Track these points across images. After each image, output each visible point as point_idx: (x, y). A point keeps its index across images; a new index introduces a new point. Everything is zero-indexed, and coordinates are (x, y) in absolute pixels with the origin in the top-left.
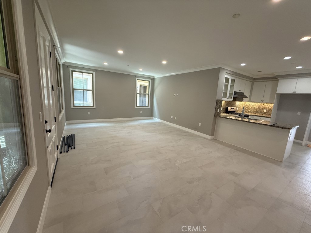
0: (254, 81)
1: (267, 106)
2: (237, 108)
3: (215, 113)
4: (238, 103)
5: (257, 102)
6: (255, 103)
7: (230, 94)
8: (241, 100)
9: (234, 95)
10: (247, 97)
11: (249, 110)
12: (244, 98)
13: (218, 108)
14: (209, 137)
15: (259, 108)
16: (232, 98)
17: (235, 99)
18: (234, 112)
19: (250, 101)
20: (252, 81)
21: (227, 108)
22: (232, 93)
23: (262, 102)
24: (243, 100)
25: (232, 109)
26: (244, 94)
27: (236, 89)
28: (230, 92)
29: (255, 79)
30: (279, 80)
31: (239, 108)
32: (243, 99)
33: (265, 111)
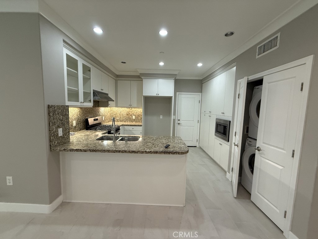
0: (118, 79)
1: (136, 112)
2: (102, 117)
3: (50, 141)
4: (102, 110)
5: (124, 107)
6: (123, 109)
7: (86, 94)
8: (106, 105)
9: (94, 96)
10: (114, 101)
11: (118, 118)
12: (110, 102)
13: (59, 127)
14: (44, 209)
15: (128, 114)
16: (90, 101)
17: (97, 104)
18: (100, 124)
19: (117, 106)
20: (114, 78)
21: (87, 121)
22: (90, 93)
23: (130, 106)
24: (109, 105)
25: (95, 120)
26: (109, 95)
27: (95, 86)
28: (84, 89)
29: (118, 76)
30: (144, 80)
31: (105, 116)
32: (108, 103)
33: (134, 117)
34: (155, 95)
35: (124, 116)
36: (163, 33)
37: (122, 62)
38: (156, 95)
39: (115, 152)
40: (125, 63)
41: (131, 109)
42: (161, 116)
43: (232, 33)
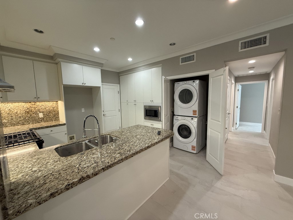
1: (43, 107)
15: (28, 112)
33: (41, 115)
34: (80, 84)
35: (20, 115)
36: (139, 22)
37: (36, 30)
38: (82, 85)
39: (133, 156)
40: (41, 32)
41: (33, 103)
42: (82, 109)
43: (174, 44)
